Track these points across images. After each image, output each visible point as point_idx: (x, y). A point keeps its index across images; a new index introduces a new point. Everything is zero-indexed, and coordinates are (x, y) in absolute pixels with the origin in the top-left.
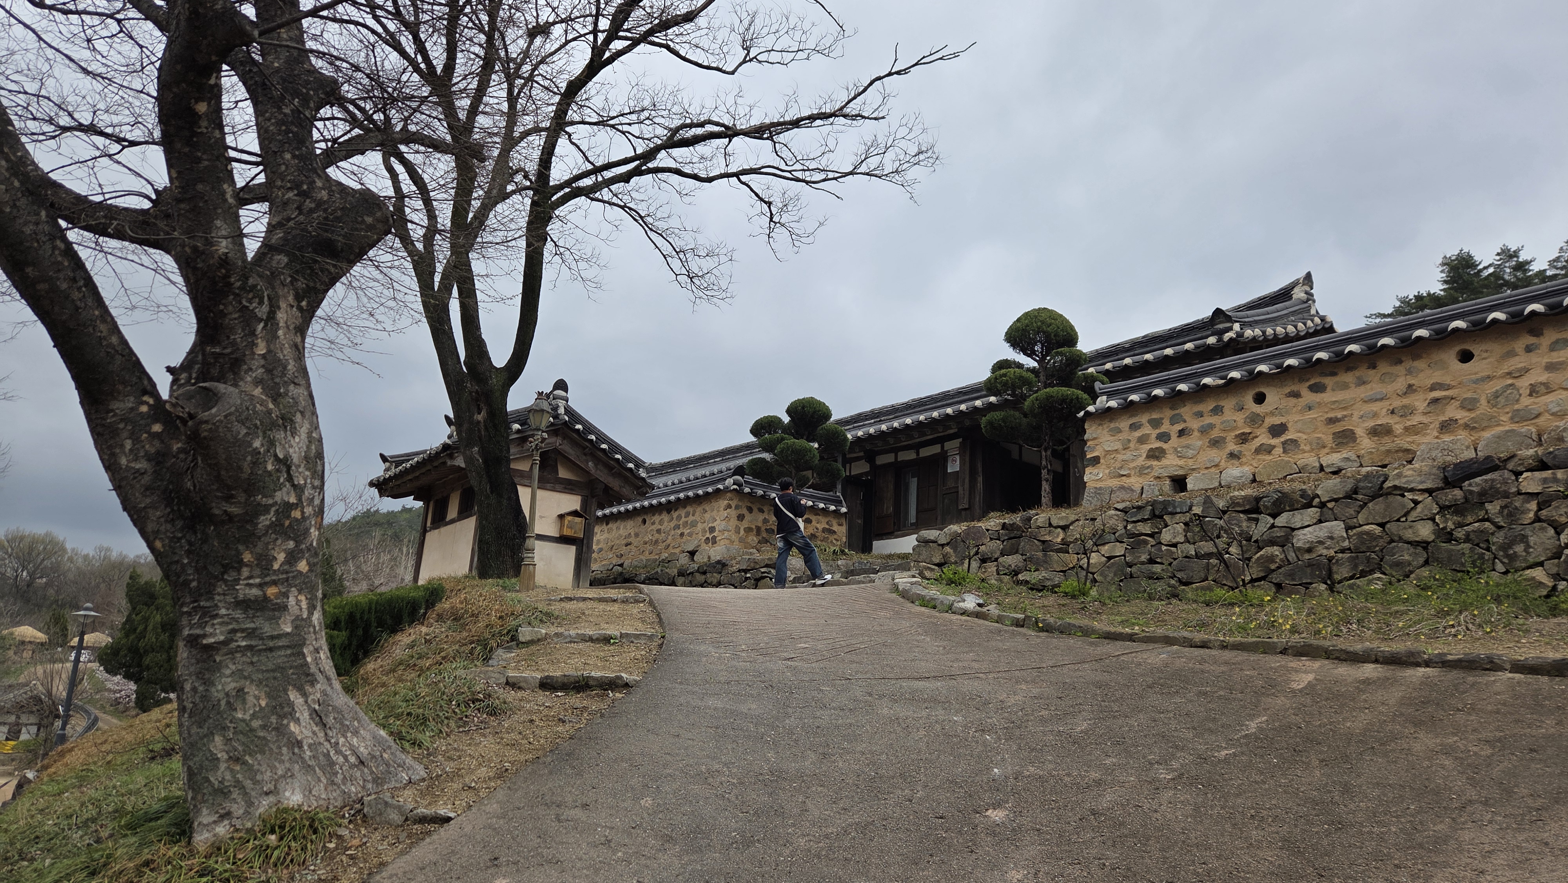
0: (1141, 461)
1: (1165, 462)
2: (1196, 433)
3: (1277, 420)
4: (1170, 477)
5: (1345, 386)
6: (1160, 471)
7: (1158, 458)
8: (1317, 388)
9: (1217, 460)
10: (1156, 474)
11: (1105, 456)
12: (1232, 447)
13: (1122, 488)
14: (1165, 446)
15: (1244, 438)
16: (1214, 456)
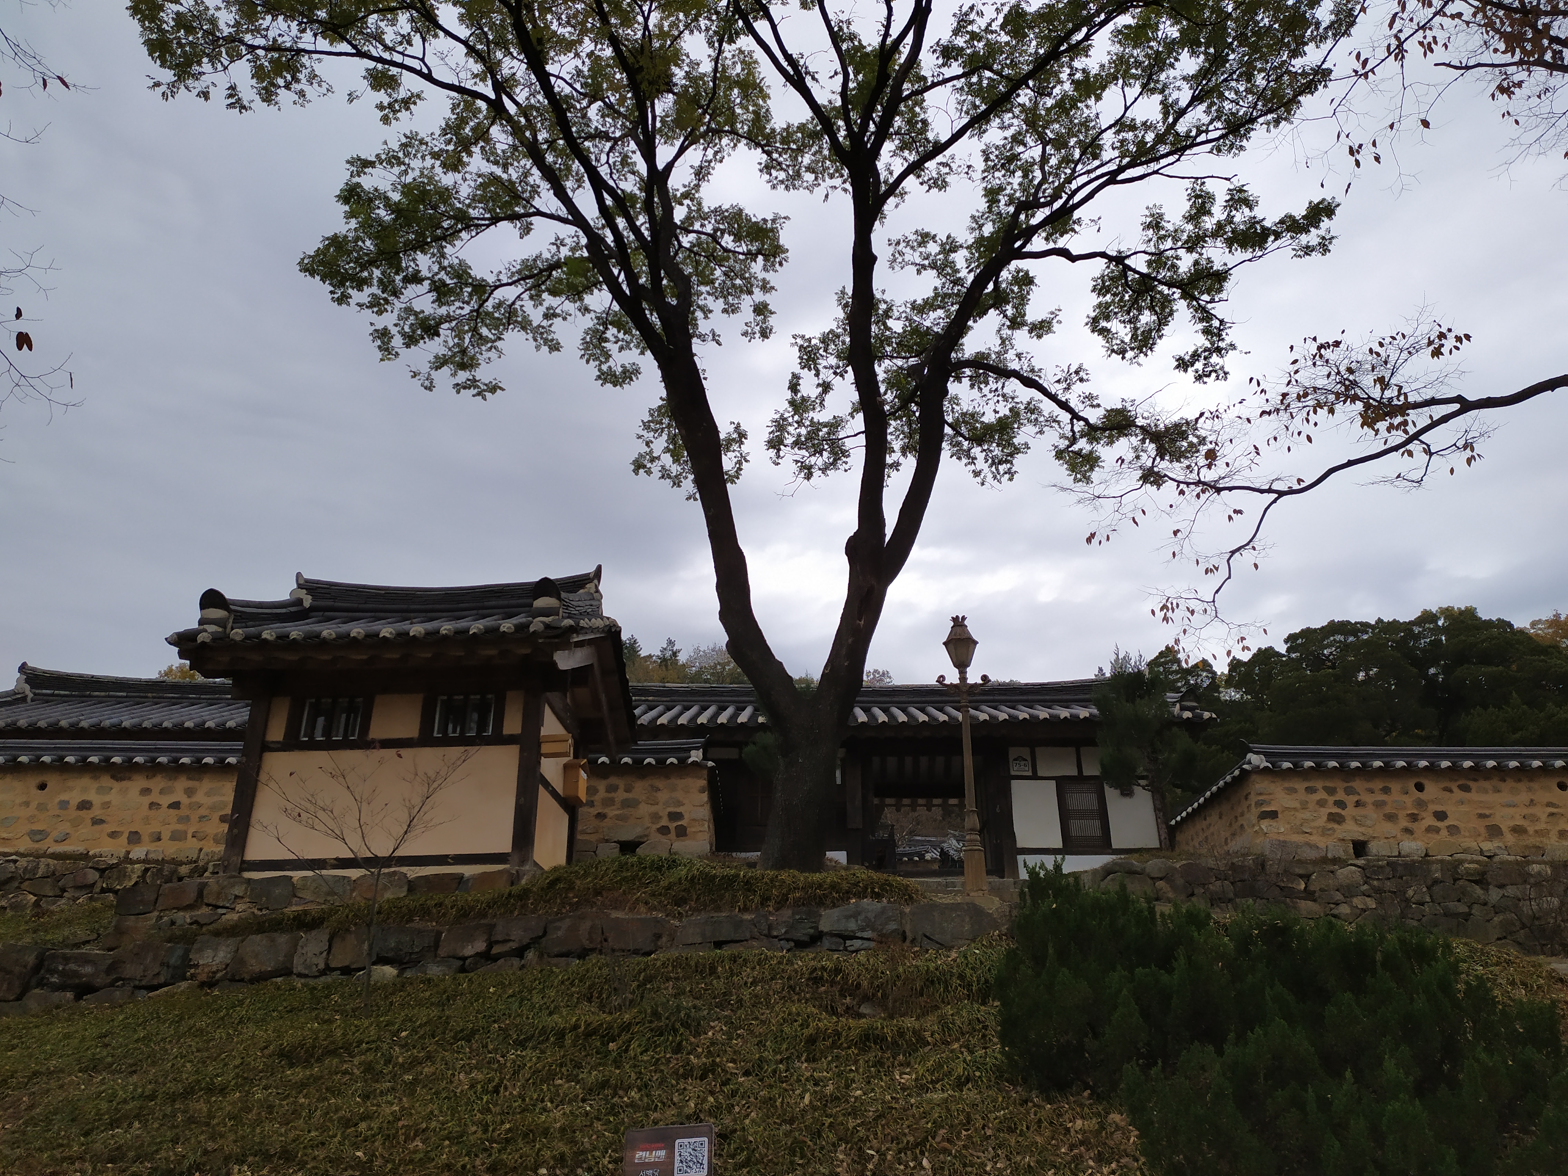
0: (1321, 822)
1: (1345, 826)
2: (1371, 807)
3: (1439, 808)
4: (1351, 841)
5: (1486, 791)
6: (1343, 834)
7: (1339, 823)
8: (1465, 789)
9: (1394, 833)
10: (1341, 837)
11: (1283, 811)
12: (1404, 823)
13: (1308, 844)
14: (1343, 813)
15: (1414, 818)
16: (1388, 828)
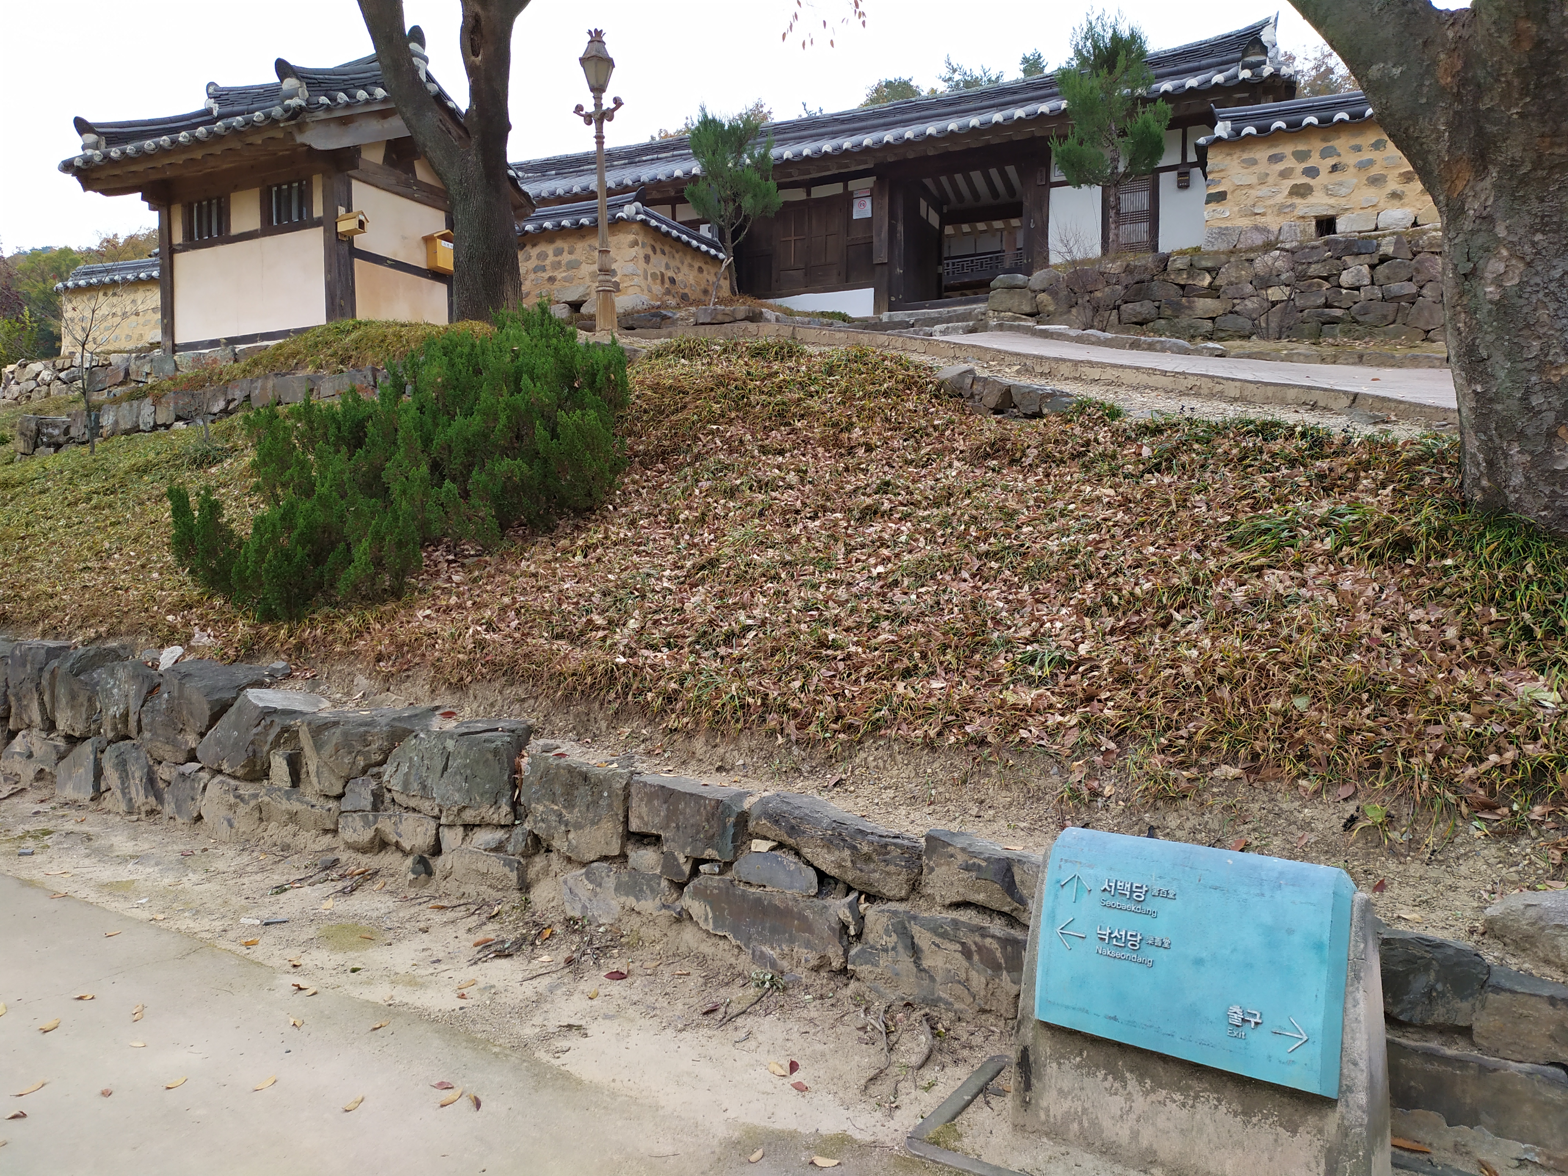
0: (1280, 198)
1: (1311, 200)
2: (1352, 170)
4: (1316, 217)
6: (1306, 210)
7: (1303, 196)
9: (1375, 201)
10: (1301, 214)
11: (1233, 192)
12: (1394, 186)
13: (1256, 228)
14: (1312, 182)
15: (1409, 177)
16: (1372, 194)
